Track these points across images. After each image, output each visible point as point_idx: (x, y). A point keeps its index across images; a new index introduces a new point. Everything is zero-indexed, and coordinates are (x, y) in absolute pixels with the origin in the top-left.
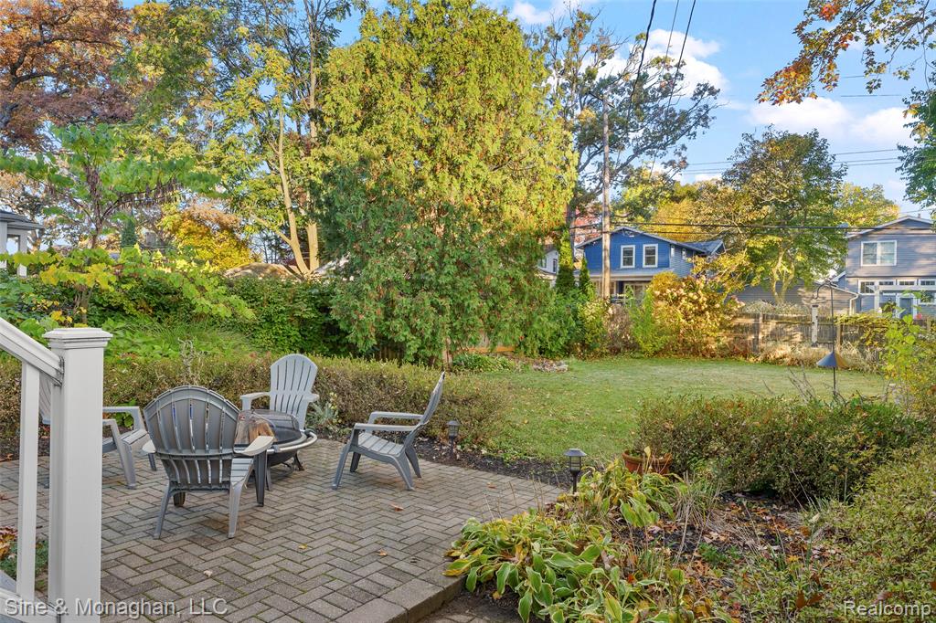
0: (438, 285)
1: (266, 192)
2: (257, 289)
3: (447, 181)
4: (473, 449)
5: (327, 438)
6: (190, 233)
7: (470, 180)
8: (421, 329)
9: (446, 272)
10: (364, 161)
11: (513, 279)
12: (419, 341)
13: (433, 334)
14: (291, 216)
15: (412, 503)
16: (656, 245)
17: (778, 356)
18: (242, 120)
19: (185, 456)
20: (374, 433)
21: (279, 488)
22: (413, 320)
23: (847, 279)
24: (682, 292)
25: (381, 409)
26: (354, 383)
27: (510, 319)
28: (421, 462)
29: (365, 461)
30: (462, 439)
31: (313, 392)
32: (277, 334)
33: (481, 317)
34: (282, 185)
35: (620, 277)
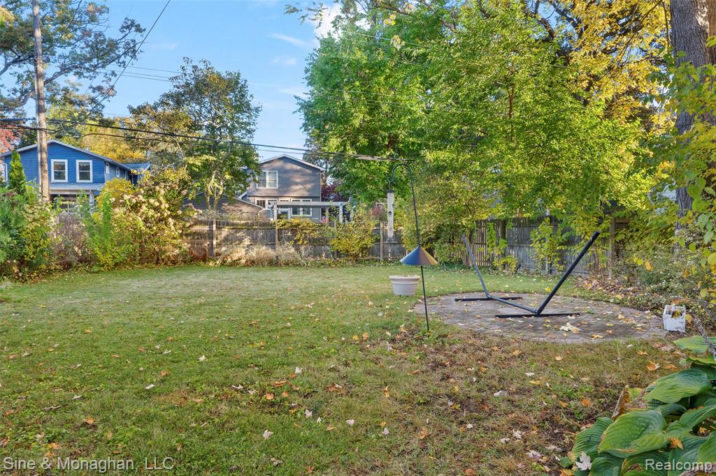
16: (91, 162)
17: (235, 259)
23: (248, 198)
24: (141, 197)
35: (52, 190)
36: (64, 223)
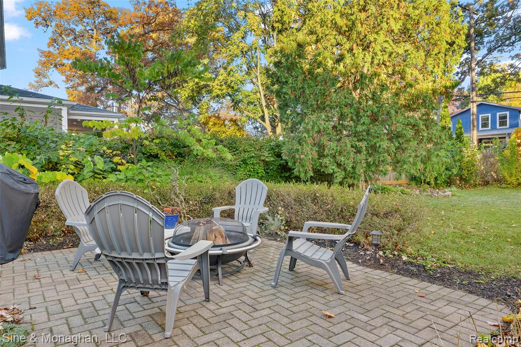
0: (356, 132)
1: (251, 97)
2: (238, 143)
3: (361, 56)
4: (394, 255)
5: (276, 240)
6: (215, 124)
7: (379, 53)
8: (344, 164)
9: (362, 122)
10: (300, 46)
11: (414, 125)
12: (343, 173)
13: (353, 168)
14: (266, 111)
15: (342, 309)
16: (508, 113)
18: (237, 56)
19: (146, 259)
20: (308, 240)
21: (229, 282)
22: (338, 158)
25: (315, 219)
26: (295, 200)
27: (413, 154)
28: (349, 264)
29: (300, 266)
30: (384, 247)
31: (265, 206)
32: (250, 171)
33: (389, 155)
34: (260, 92)
35: (479, 136)
36: (485, 157)
